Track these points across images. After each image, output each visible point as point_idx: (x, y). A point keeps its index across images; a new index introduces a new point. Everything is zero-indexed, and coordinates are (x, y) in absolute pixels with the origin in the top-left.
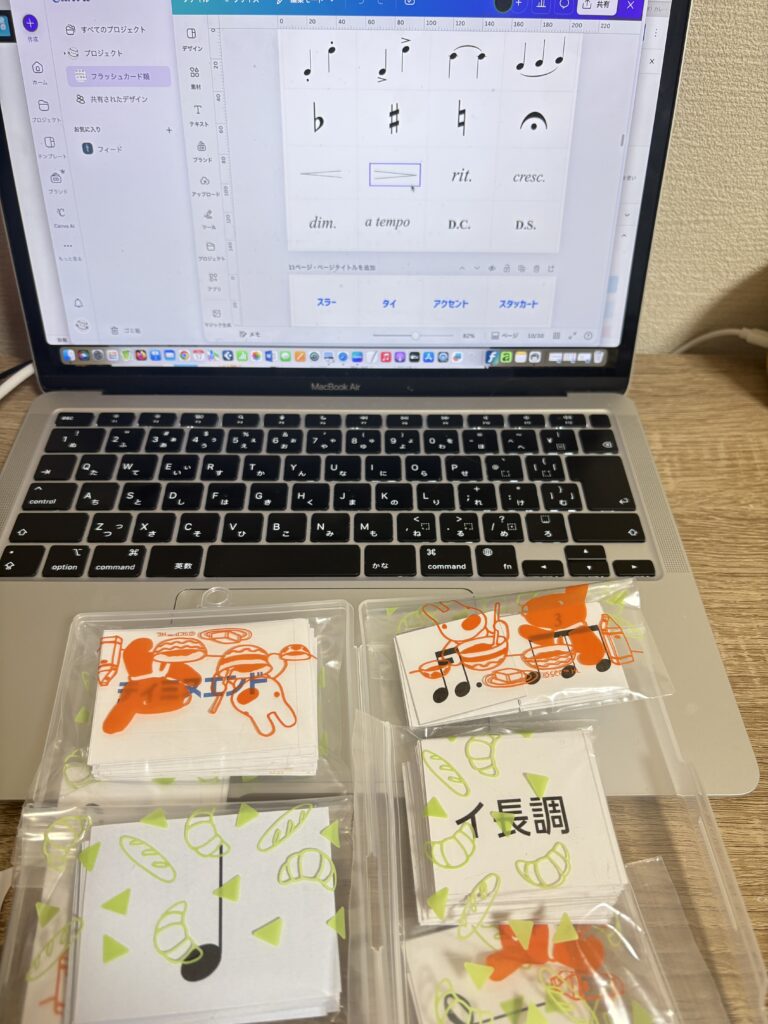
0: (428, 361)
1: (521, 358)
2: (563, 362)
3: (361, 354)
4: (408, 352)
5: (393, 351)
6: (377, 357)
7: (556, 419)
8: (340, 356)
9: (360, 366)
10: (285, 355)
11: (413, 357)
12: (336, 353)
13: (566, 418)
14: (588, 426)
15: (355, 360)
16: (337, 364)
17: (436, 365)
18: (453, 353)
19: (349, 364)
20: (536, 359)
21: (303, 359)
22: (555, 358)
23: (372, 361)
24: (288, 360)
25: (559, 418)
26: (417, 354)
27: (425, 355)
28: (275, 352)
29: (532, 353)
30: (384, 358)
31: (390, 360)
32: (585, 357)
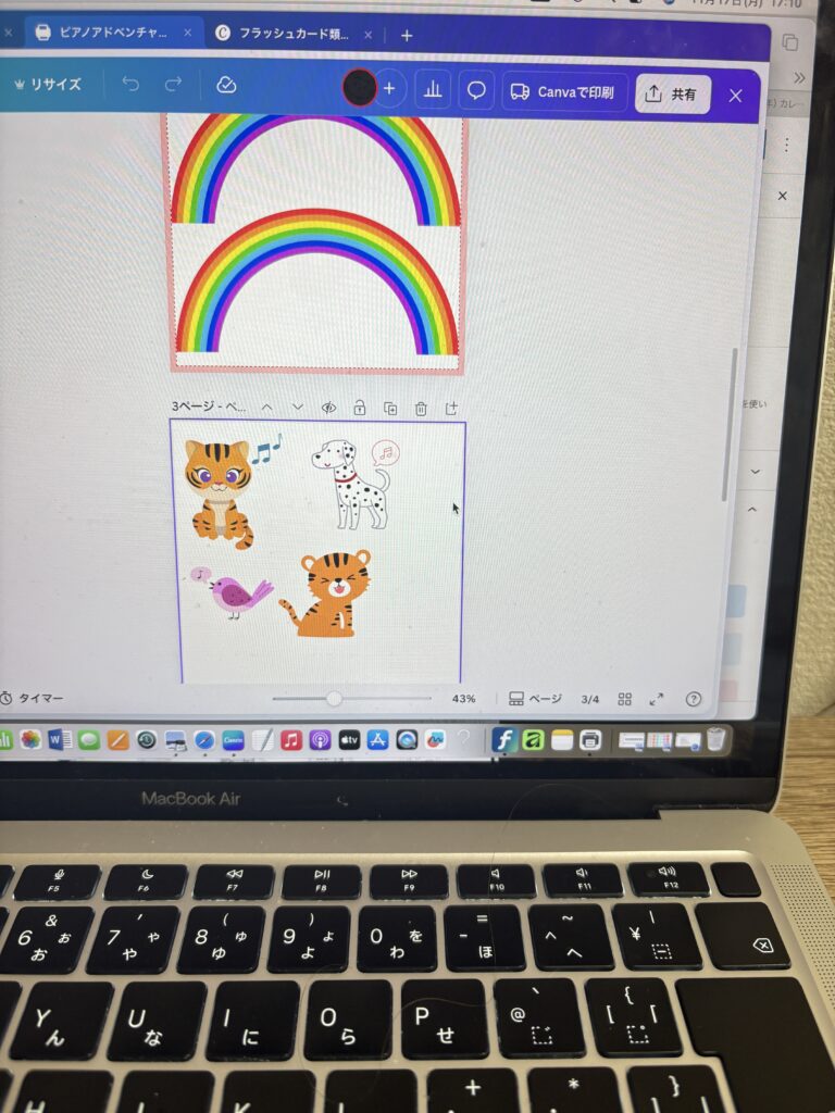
0: (378, 747)
1: (562, 742)
2: (646, 749)
3: (241, 736)
4: (335, 730)
5: (306, 730)
6: (274, 741)
7: (645, 876)
8: (198, 739)
9: (239, 757)
10: (87, 737)
11: (345, 740)
12: (191, 734)
13: (663, 871)
14: (715, 896)
15: (228, 747)
16: (193, 755)
17: (392, 755)
18: (427, 732)
19: (216, 755)
20: (592, 746)
21: (123, 745)
22: (630, 741)
23: (263, 748)
24: (95, 747)
25: (650, 875)
26: (356, 734)
27: (371, 736)
28: (68, 732)
29: (583, 733)
30: (286, 742)
31: (299, 747)
32: (690, 740)
